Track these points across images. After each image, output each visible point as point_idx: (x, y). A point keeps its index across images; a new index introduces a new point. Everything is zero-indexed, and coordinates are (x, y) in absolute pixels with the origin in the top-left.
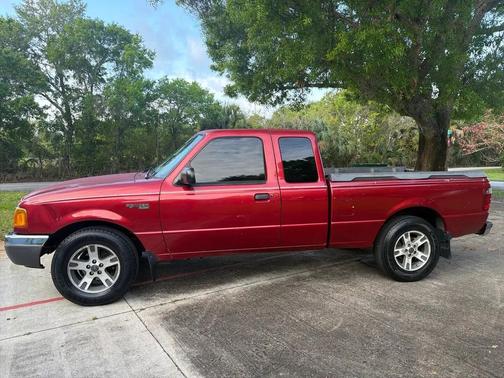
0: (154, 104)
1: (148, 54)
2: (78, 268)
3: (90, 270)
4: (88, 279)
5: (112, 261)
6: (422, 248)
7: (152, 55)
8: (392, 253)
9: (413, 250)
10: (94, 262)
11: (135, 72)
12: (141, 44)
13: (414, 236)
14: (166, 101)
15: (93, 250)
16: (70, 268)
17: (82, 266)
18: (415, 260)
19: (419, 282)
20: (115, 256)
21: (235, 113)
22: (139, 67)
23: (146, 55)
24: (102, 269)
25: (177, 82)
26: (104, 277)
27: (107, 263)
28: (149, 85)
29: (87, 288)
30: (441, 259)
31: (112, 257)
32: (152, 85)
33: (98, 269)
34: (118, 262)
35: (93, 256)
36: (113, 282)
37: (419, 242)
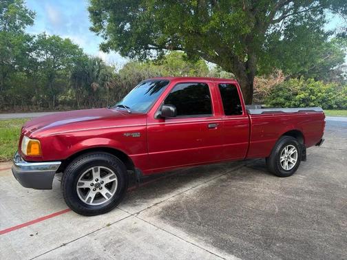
0: (33, 54)
1: (30, 14)
2: (84, 186)
3: (94, 187)
4: (92, 194)
5: (110, 178)
6: (293, 156)
7: (33, 14)
8: (279, 159)
9: (288, 157)
10: (97, 180)
11: (17, 28)
12: (23, 5)
13: (289, 148)
14: (43, 52)
15: (96, 171)
16: (78, 187)
17: (87, 184)
18: (289, 163)
19: (291, 177)
20: (113, 174)
21: (99, 63)
22: (22, 24)
23: (27, 14)
24: (103, 186)
25: (54, 37)
26: (104, 192)
27: (107, 180)
28: (29, 39)
29: (91, 201)
30: (302, 162)
31: (111, 175)
32: (32, 39)
33: (100, 185)
34: (115, 179)
35: (96, 175)
36: (112, 195)
37: (291, 152)
